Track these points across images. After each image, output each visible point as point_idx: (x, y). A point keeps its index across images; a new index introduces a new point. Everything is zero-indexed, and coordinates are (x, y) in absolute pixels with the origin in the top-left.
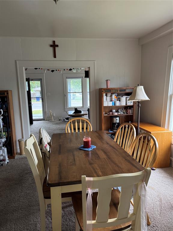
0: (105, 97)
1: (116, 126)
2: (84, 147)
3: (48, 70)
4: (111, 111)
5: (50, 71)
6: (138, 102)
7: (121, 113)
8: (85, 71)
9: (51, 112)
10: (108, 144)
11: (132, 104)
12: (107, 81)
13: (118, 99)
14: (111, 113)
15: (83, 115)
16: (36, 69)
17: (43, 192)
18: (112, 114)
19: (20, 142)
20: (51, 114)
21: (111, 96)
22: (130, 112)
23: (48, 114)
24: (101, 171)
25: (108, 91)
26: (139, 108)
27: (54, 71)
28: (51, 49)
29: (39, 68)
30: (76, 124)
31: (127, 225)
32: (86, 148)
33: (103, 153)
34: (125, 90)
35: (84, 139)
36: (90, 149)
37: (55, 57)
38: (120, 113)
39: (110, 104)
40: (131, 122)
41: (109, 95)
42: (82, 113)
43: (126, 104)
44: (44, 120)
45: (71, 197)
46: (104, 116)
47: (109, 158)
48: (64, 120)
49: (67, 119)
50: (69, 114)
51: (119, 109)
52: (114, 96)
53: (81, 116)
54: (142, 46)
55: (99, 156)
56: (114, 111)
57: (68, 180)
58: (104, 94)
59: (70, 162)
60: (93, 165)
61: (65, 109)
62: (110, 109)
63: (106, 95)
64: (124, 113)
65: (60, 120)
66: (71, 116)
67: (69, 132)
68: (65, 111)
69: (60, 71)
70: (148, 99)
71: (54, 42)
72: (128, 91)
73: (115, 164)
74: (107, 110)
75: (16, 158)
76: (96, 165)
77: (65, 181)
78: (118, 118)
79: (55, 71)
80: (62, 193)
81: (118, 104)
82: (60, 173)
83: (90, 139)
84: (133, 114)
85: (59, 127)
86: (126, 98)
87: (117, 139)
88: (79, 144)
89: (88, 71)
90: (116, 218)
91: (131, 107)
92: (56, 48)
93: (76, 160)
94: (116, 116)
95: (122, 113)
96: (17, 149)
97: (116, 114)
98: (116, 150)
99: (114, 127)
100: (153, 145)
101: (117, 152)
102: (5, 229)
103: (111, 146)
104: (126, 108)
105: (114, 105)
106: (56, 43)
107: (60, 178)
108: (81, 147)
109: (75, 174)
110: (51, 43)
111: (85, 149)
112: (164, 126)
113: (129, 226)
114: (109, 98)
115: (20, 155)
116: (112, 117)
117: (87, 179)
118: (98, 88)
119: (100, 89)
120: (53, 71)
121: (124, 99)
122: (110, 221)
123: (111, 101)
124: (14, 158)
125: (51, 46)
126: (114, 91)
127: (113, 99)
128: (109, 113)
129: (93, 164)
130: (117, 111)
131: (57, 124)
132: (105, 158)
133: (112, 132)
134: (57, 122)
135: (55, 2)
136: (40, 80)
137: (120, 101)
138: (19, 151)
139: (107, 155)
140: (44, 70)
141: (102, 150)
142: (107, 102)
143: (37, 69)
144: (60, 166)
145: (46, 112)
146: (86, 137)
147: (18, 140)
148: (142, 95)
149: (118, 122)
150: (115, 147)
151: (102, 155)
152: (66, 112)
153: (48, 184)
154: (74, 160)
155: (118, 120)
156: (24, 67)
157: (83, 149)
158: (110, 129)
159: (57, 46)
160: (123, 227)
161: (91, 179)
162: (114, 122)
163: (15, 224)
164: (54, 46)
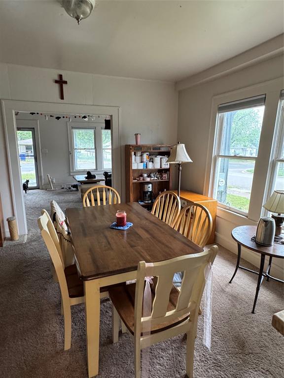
0: (133, 157)
1: (147, 195)
2: (117, 225)
3: (51, 116)
4: (142, 176)
5: (55, 117)
6: (178, 164)
7: (154, 178)
8: (105, 120)
9: (49, 177)
10: (147, 219)
11: (168, 167)
12: (136, 135)
13: (150, 159)
14: (142, 178)
15: (99, 181)
16: (32, 114)
17: (68, 289)
18: (143, 180)
19: (9, 221)
20: (50, 179)
21: (141, 156)
22: (165, 176)
23: (44, 179)
24: (149, 255)
25: (139, 148)
26: (179, 172)
27: (60, 118)
28: (56, 87)
29: (38, 113)
30: (98, 194)
31: (184, 316)
32: (120, 226)
33: (144, 232)
34: (159, 148)
35: (117, 215)
36: (126, 228)
37: (62, 97)
38: (152, 179)
39: (141, 166)
40: (167, 190)
41: (139, 154)
42: (97, 178)
43: (161, 167)
44: (39, 189)
45: (108, 292)
46: (133, 183)
47: (154, 237)
48: (70, 188)
49: (75, 186)
50: (79, 180)
51: (151, 173)
52: (145, 156)
53: (95, 182)
54: (180, 92)
55: (140, 236)
56: (145, 175)
57: (109, 269)
58: (133, 153)
59: (103, 246)
60: (135, 248)
61: (70, 172)
62: (140, 173)
63: (135, 154)
64: (158, 178)
65: (63, 188)
66: (81, 183)
67: (89, 205)
68: (70, 175)
69: (69, 118)
70: (190, 161)
71: (61, 76)
72: (163, 150)
73: (163, 244)
74: (136, 175)
75: (4, 245)
76: (139, 247)
77: (105, 271)
78: (150, 185)
79: (62, 118)
80: (100, 288)
81: (150, 166)
82: (94, 261)
83: (125, 214)
84: (169, 179)
85: (63, 198)
86: (161, 158)
87: (155, 212)
88: (108, 221)
89: (110, 120)
90: (175, 310)
91: (166, 171)
92: (64, 85)
93: (111, 243)
94: (148, 183)
95: (156, 178)
96: (4, 233)
97: (148, 179)
98: (160, 227)
99: (146, 196)
100: (206, 218)
101: (161, 229)
102: (7, 348)
103: (151, 222)
104: (161, 171)
105: (145, 168)
106: (64, 79)
107: (97, 267)
108: (114, 226)
109: (115, 261)
110: (57, 78)
111: (119, 228)
112: (206, 194)
113: (186, 318)
114: (138, 158)
115: (11, 240)
116: (143, 185)
117: (147, 265)
118: (123, 144)
119: (126, 145)
120: (58, 118)
121: (158, 159)
122: (168, 314)
123: (142, 162)
124: (2, 246)
125: (56, 82)
126: (145, 149)
127: (145, 160)
128: (140, 178)
129: (135, 246)
130: (149, 176)
131: (59, 194)
132: (148, 239)
133: (143, 203)
134: (59, 191)
135: (77, 21)
136: (32, 129)
137: (153, 162)
138: (8, 235)
139: (150, 234)
140: (45, 116)
141: (142, 228)
142: (136, 164)
143: (34, 113)
144: (91, 251)
145: (41, 177)
146: (119, 211)
147: (8, 220)
148: (183, 156)
149: (151, 190)
150: (156, 222)
151: (145, 235)
152: (74, 177)
153: (82, 277)
154: (109, 243)
155: (151, 188)
156: (14, 110)
157: (117, 228)
158: (139, 200)
159: (66, 82)
160: (180, 319)
161: (152, 265)
162: (146, 191)
163: (22, 340)
164: (61, 82)
